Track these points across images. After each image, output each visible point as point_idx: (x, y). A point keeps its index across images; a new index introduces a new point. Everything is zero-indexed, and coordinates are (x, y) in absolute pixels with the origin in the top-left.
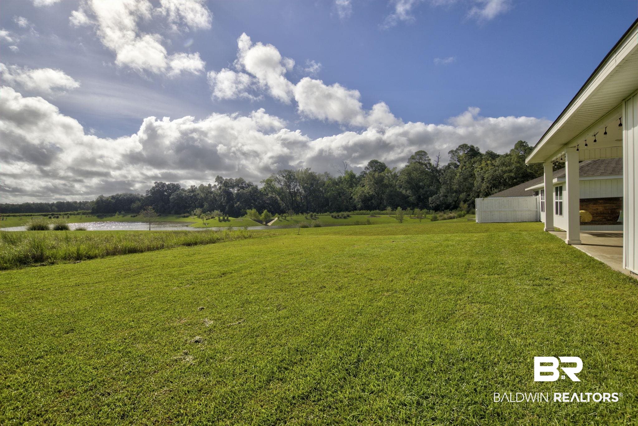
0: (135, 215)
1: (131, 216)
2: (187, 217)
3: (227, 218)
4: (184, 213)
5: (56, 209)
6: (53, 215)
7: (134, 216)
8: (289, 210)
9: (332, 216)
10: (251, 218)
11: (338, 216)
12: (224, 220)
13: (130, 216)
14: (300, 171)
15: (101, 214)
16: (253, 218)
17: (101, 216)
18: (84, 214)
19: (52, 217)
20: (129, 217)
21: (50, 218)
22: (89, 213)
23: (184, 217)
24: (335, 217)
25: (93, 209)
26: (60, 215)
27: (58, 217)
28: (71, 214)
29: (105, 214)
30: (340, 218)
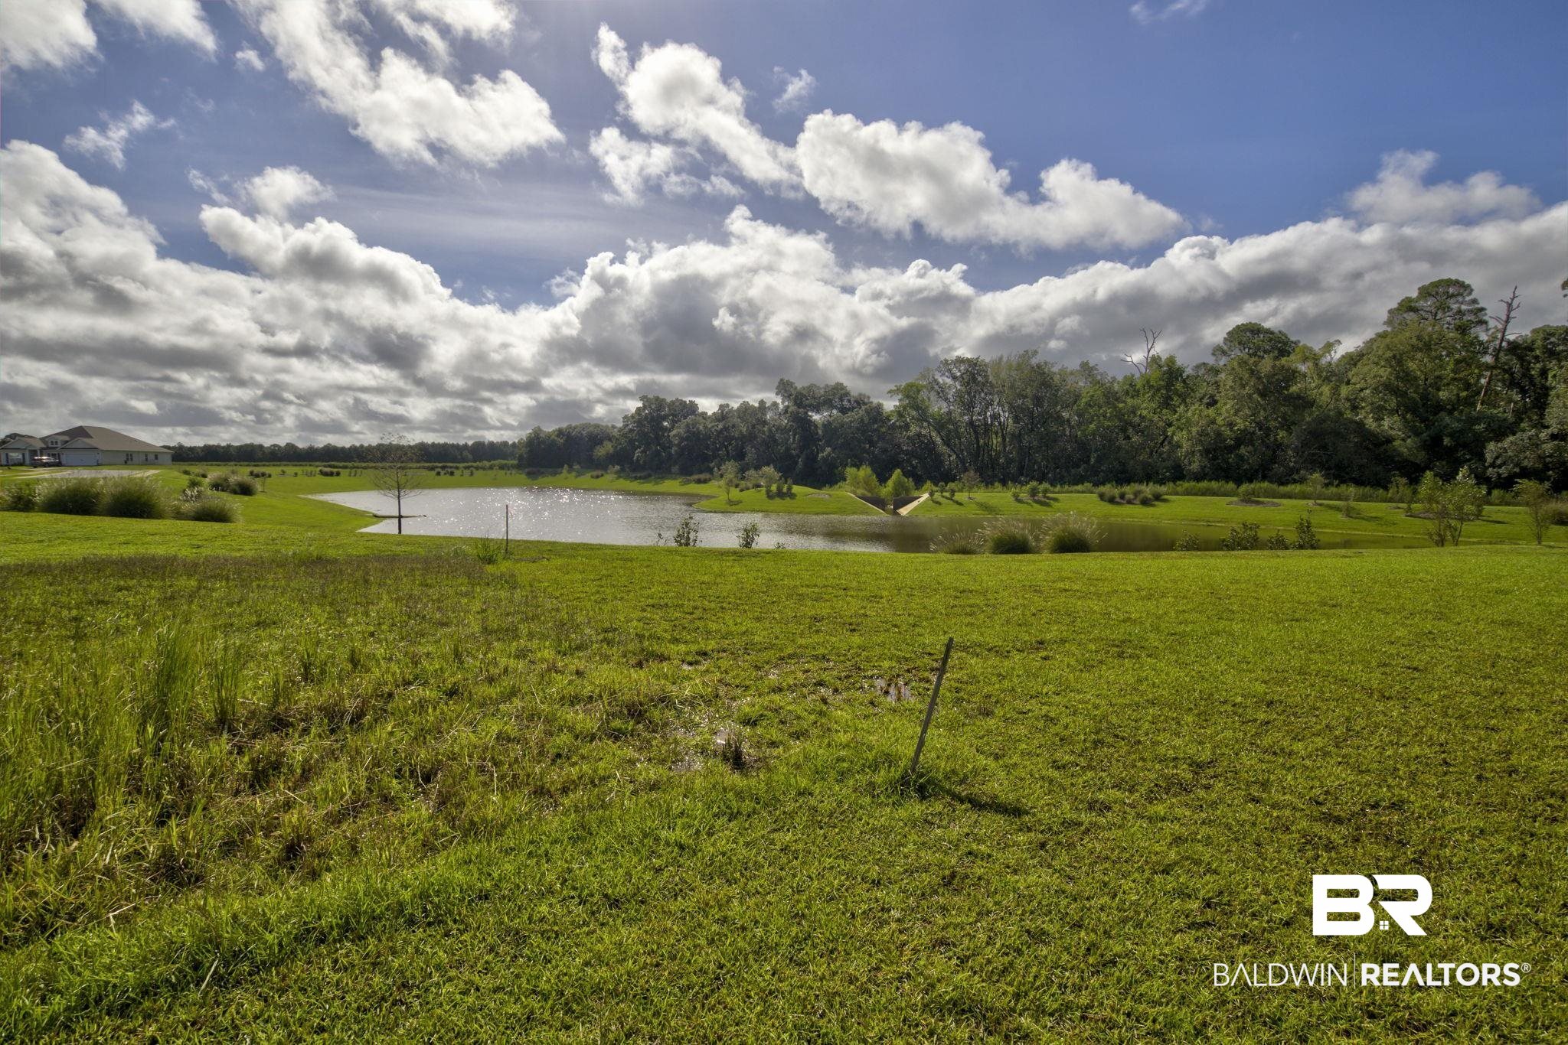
0: (599, 472)
1: (592, 477)
2: (705, 481)
3: (789, 489)
4: (701, 472)
5: (470, 457)
6: (443, 468)
7: (598, 477)
8: (966, 470)
9: (1102, 496)
10: (854, 492)
11: (1122, 496)
12: (780, 494)
13: (589, 475)
14: (1005, 359)
15: (534, 469)
16: (860, 491)
17: (534, 473)
18: (502, 467)
19: (442, 473)
20: (586, 479)
21: (438, 474)
22: (513, 466)
23: (699, 481)
24: (1112, 500)
25: (521, 458)
26: (457, 468)
27: (452, 474)
28: (477, 468)
29: (542, 470)
30: (1129, 502)
